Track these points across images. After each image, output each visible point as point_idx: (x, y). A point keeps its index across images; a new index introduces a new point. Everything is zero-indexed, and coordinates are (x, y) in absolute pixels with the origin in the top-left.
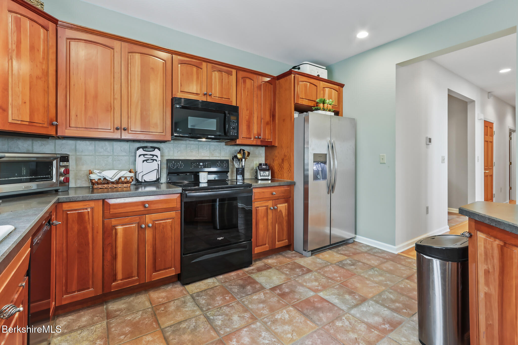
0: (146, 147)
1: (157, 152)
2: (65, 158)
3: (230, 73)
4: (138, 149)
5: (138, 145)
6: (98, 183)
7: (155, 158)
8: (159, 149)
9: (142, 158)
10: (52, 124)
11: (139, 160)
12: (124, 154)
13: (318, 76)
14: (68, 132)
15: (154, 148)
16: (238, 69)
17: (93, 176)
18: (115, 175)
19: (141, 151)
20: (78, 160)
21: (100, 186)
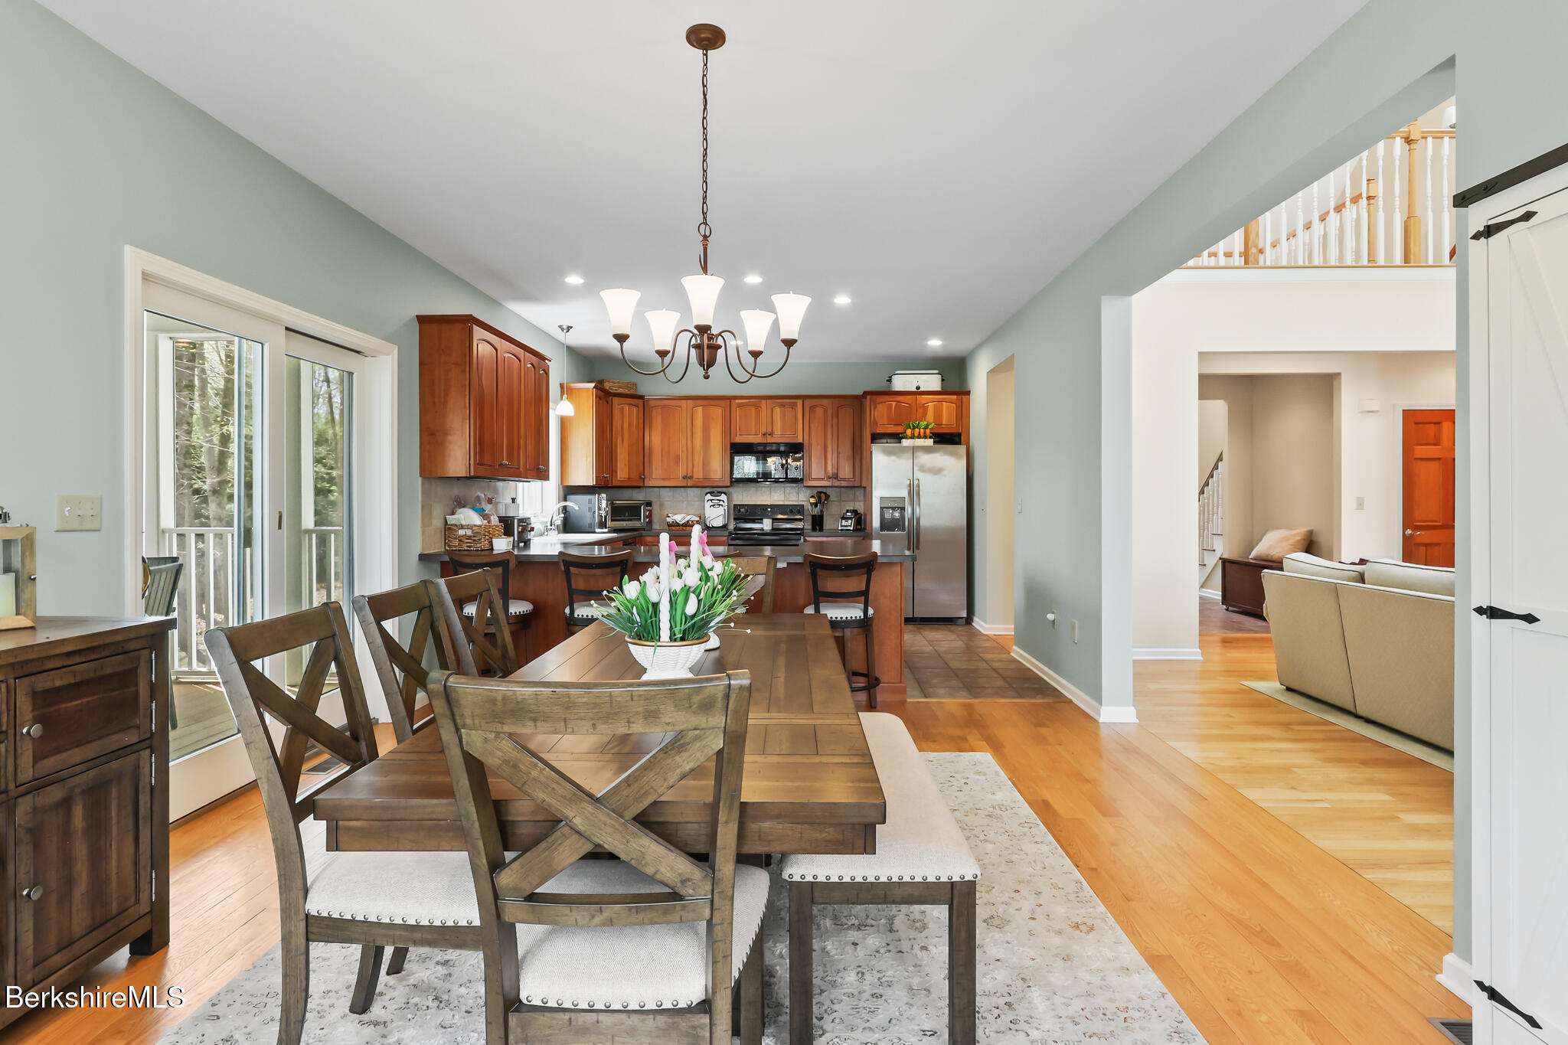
0: (713, 492)
1: (723, 497)
2: (649, 504)
3: (793, 406)
4: (706, 494)
5: (708, 490)
6: (674, 526)
7: (721, 503)
8: (725, 494)
9: (710, 503)
10: (641, 478)
11: (708, 504)
12: (696, 499)
13: (918, 388)
14: (651, 483)
15: (721, 493)
16: (804, 398)
17: (668, 519)
18: (684, 518)
19: (709, 497)
20: (661, 505)
21: (673, 528)
